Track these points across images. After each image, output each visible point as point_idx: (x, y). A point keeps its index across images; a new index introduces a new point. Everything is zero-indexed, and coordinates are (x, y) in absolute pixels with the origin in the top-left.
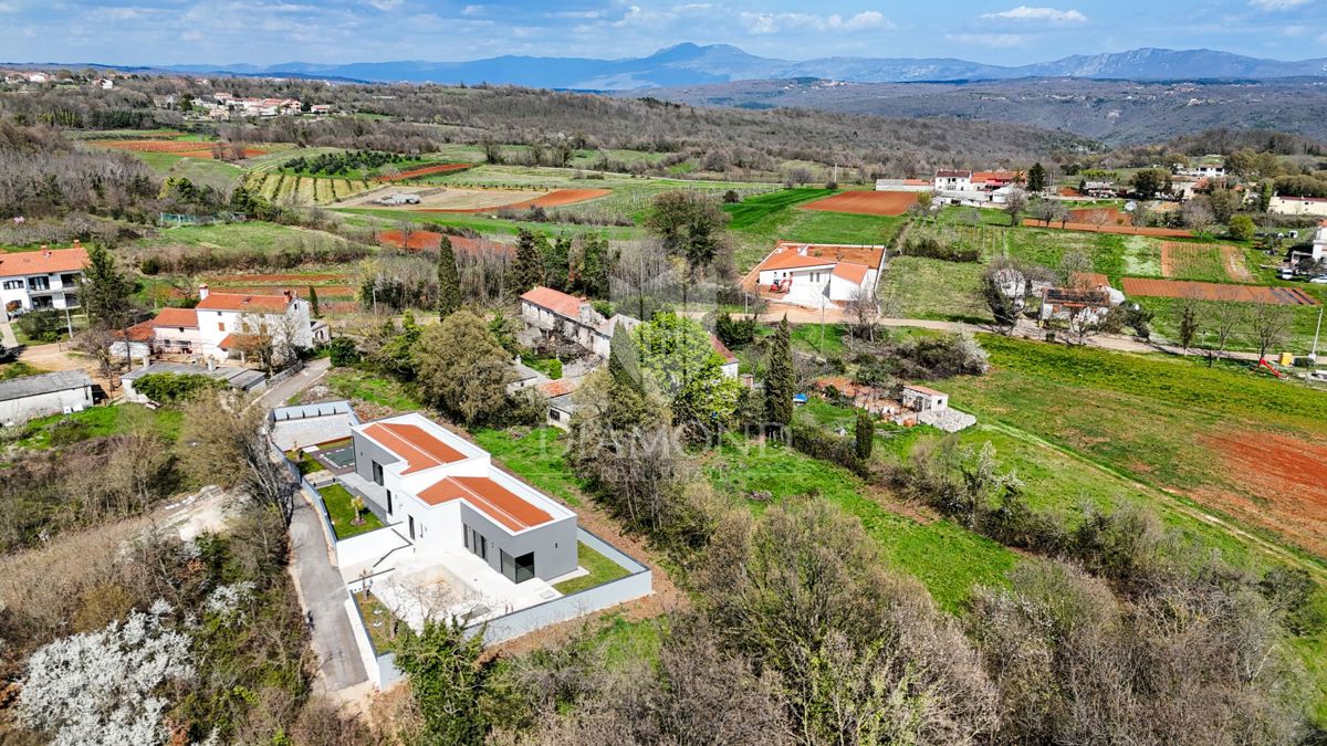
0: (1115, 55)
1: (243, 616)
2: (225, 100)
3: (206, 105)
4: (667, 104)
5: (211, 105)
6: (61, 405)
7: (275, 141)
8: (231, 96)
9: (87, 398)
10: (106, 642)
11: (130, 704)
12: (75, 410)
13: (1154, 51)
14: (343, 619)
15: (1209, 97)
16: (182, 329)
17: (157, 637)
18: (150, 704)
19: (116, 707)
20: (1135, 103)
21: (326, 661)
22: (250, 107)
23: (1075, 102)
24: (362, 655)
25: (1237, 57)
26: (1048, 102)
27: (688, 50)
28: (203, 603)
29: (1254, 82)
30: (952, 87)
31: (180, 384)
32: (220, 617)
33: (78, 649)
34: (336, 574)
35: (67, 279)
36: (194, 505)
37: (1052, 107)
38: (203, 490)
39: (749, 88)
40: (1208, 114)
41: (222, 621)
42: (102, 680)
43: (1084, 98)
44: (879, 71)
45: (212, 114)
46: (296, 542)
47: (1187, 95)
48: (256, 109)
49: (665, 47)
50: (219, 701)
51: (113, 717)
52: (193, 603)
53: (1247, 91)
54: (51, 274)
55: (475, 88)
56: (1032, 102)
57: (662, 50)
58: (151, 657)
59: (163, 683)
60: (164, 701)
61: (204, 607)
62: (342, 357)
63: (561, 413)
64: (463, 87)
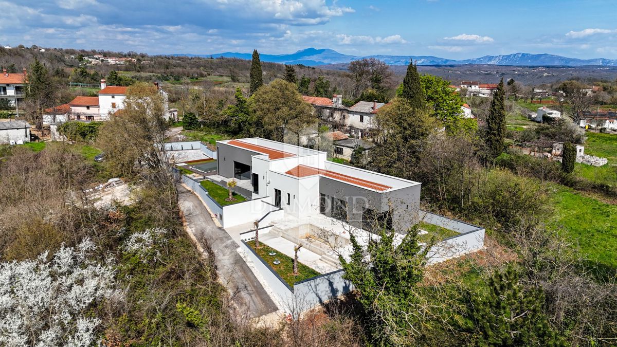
0: (506, 56)
1: (158, 254)
2: (99, 58)
3: (90, 60)
4: (309, 67)
5: (93, 60)
6: (8, 139)
7: (125, 71)
8: (102, 56)
9: (26, 136)
10: (37, 269)
11: (61, 323)
12: (17, 143)
13: (523, 55)
14: (239, 262)
15: (553, 72)
16: (88, 108)
17: (83, 266)
18: (82, 324)
19: (46, 327)
20: (519, 75)
21: (235, 294)
22: (111, 61)
23: (492, 74)
24: (265, 289)
25: (561, 57)
26: (479, 74)
27: (311, 51)
28: (120, 247)
29: (571, 67)
30: (434, 68)
31: (90, 127)
32: (138, 256)
33: (9, 273)
34: (223, 232)
35: (18, 89)
36: (103, 190)
37: (481, 77)
38: (110, 181)
39: (341, 67)
40: (554, 80)
41: (140, 258)
42: (32, 300)
43: (495, 73)
44: (399, 61)
45: (93, 63)
46: (185, 212)
47: (542, 72)
48: (114, 62)
49: (301, 50)
50: (150, 323)
51: (43, 337)
52: (111, 249)
53: (570, 71)
54: (8, 85)
55: (217, 59)
56: (472, 74)
57: (299, 51)
58: (81, 282)
59: (94, 305)
60: (97, 322)
61: (121, 250)
62: (190, 124)
63: (344, 149)
64: (212, 58)
